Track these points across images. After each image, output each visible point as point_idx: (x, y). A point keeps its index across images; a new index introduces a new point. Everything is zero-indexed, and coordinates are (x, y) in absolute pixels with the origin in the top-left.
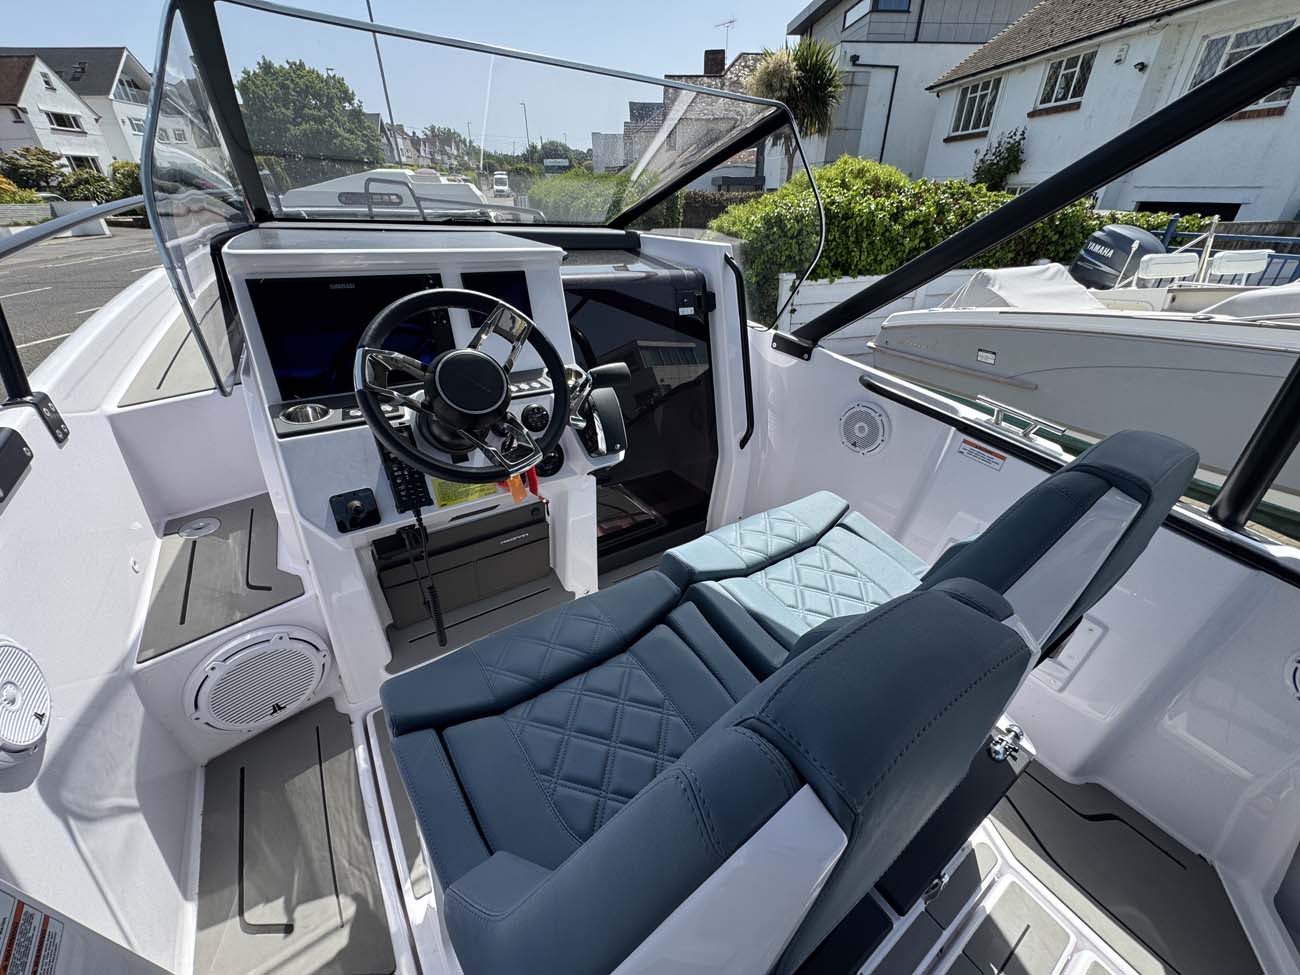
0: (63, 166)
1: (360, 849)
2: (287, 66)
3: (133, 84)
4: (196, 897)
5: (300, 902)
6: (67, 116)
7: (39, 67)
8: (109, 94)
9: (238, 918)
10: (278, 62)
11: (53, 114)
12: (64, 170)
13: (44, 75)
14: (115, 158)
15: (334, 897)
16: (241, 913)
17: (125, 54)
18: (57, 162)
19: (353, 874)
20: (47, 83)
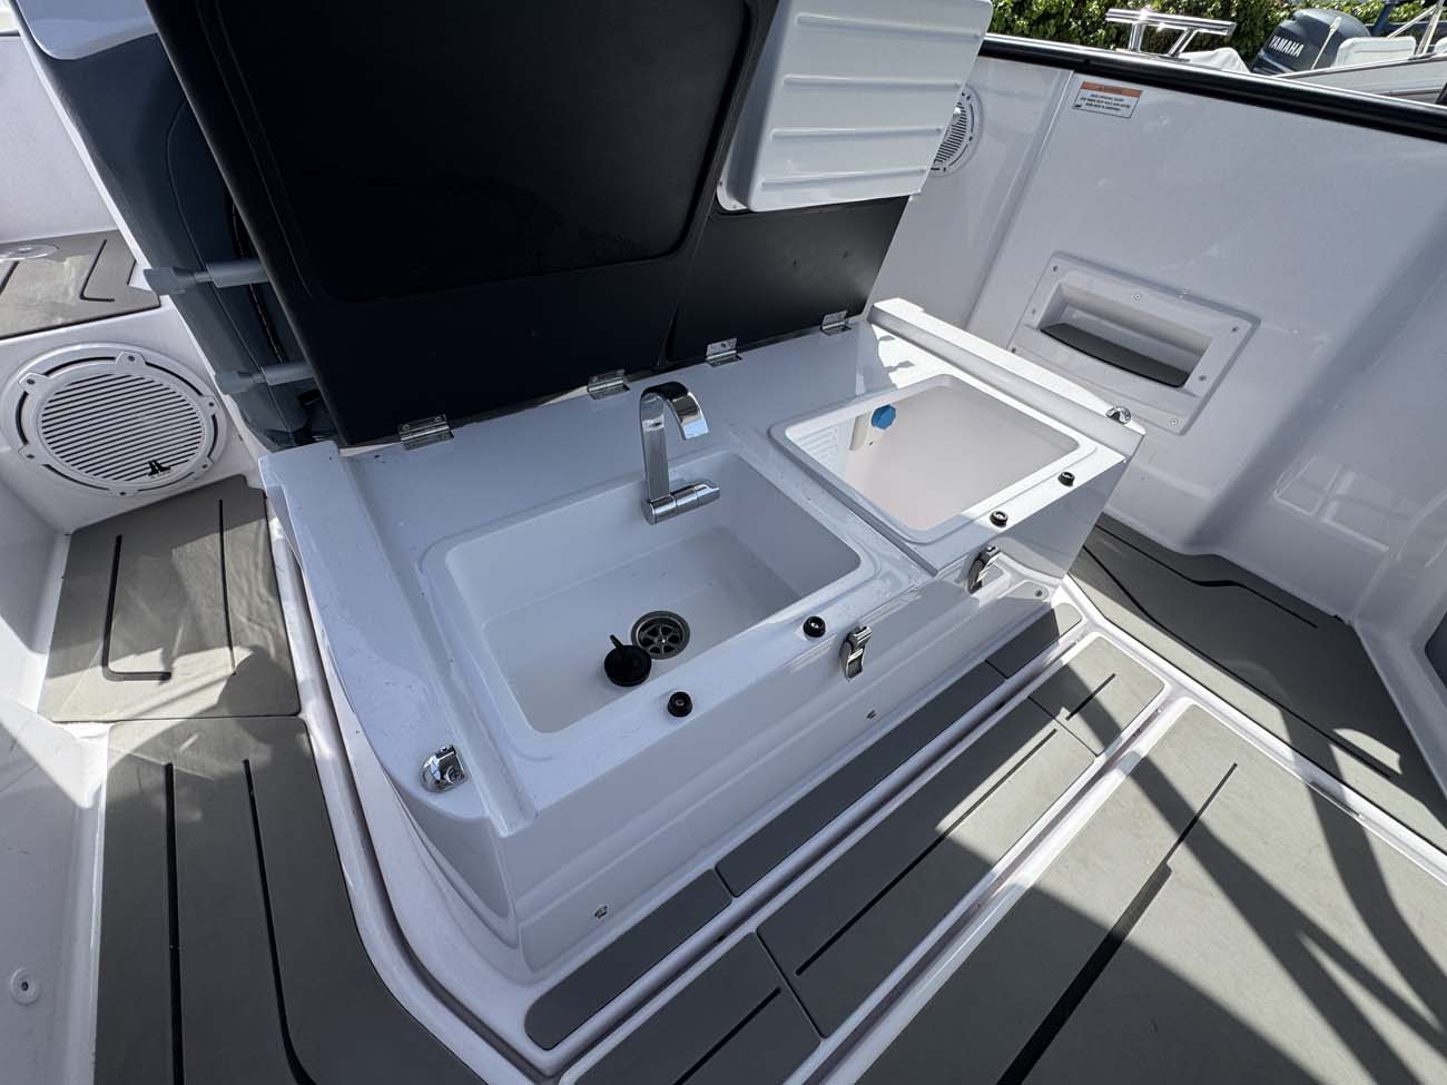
1: (264, 607)
4: (48, 650)
5: (181, 653)
9: (100, 668)
15: (227, 649)
16: (105, 663)
19: (253, 629)
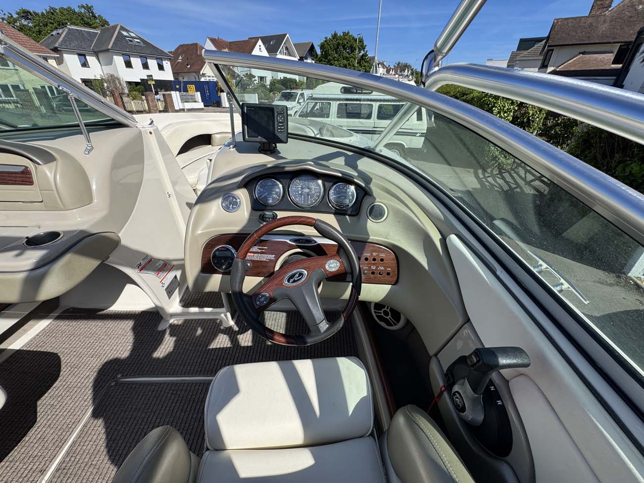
0: (255, 80)
2: (342, 35)
3: (287, 49)
7: (260, 42)
8: (277, 52)
10: (340, 33)
12: (255, 82)
13: (260, 46)
14: (272, 77)
17: (288, 35)
18: (254, 79)
20: (260, 49)
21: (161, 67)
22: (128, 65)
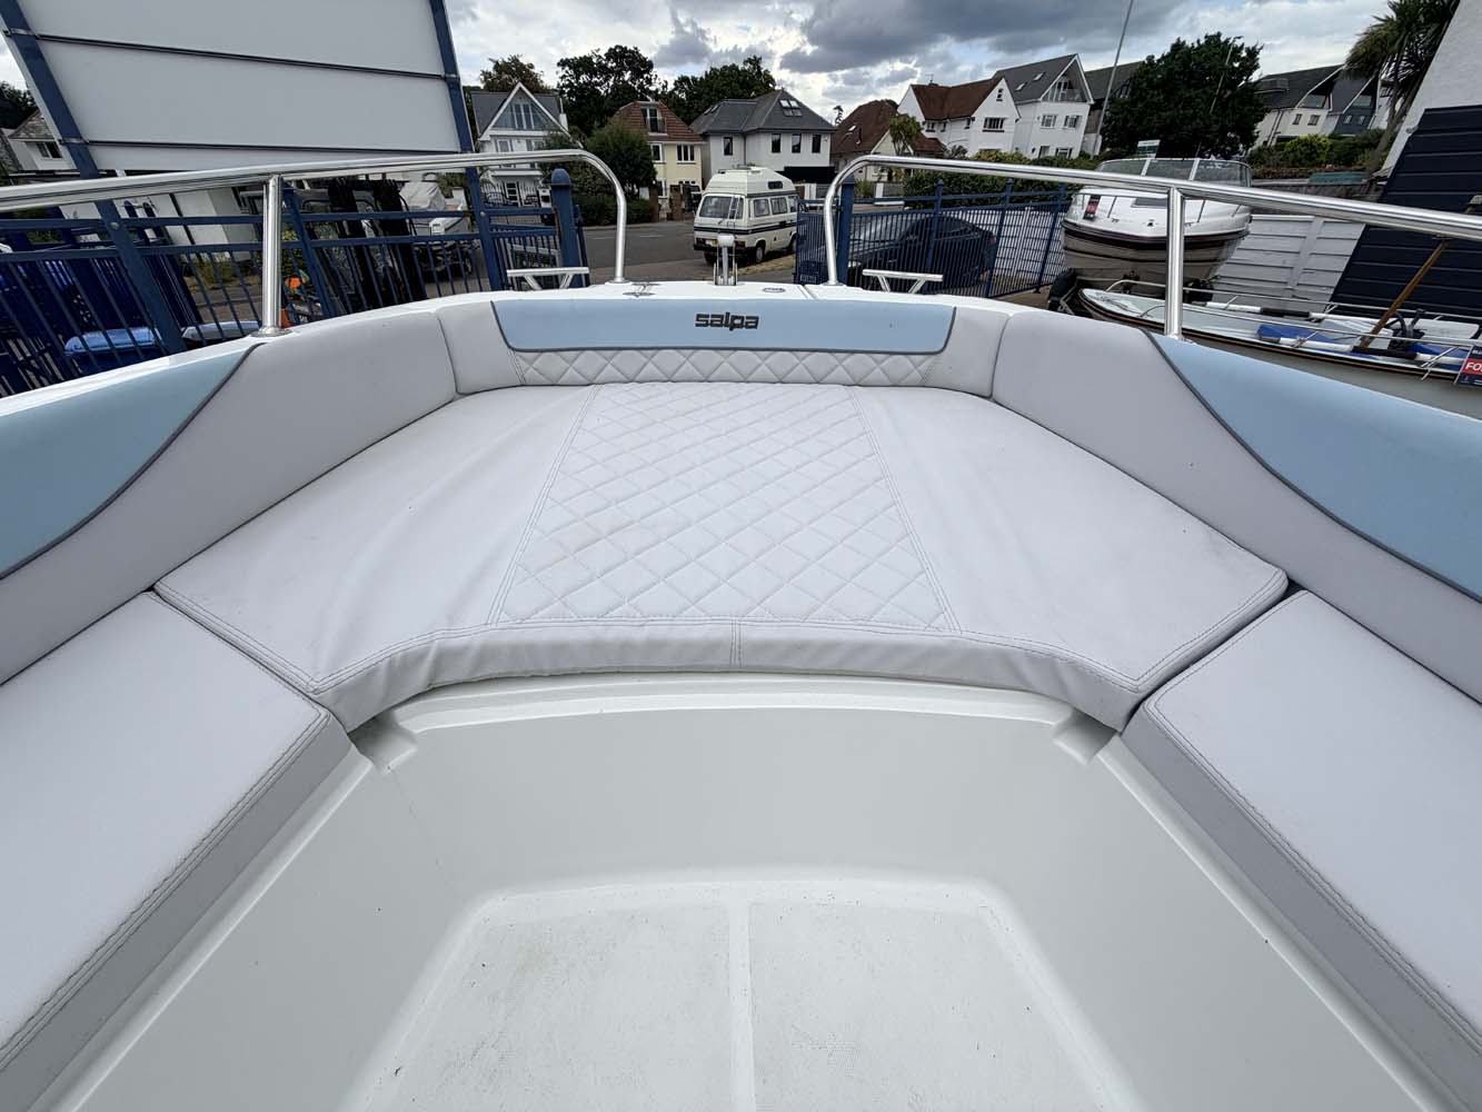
3: (1069, 86)
6: (998, 119)
7: (1002, 84)
8: (1038, 98)
11: (991, 119)
13: (1000, 91)
17: (1076, 58)
20: (999, 96)
21: (816, 149)
22: (776, 147)
